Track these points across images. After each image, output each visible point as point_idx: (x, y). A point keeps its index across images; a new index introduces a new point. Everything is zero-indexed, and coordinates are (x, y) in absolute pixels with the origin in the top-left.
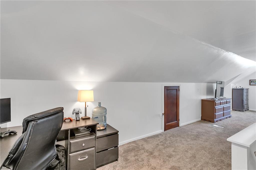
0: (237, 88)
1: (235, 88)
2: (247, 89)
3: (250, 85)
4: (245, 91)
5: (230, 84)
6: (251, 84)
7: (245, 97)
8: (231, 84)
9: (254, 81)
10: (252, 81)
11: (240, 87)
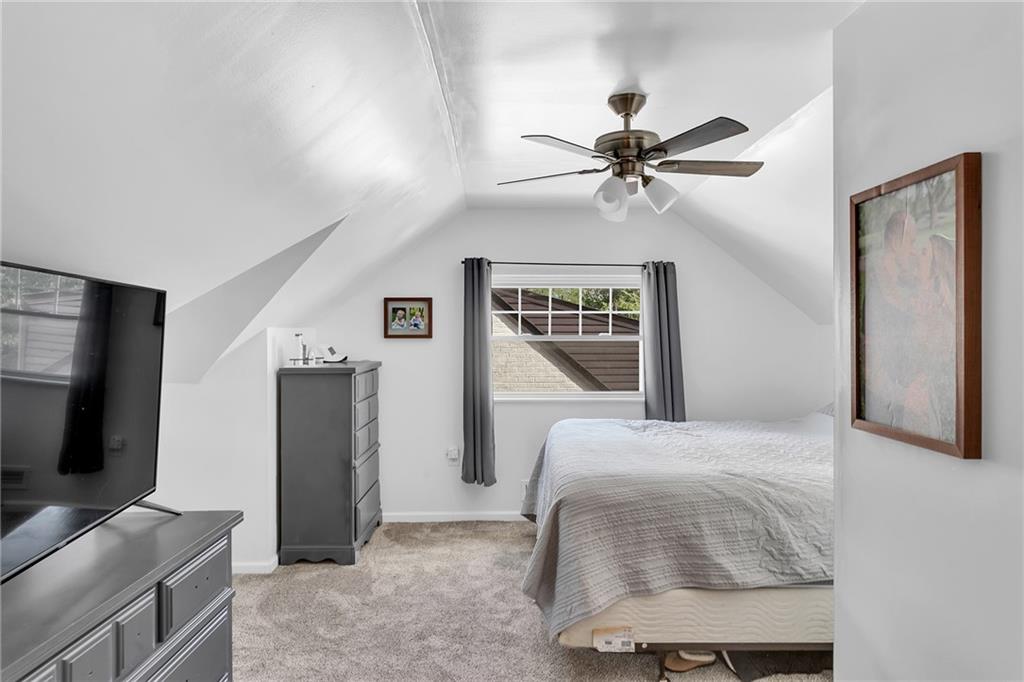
0: (312, 365)
1: (300, 365)
2: (373, 369)
3: (387, 336)
4: (360, 385)
5: (263, 333)
6: (395, 328)
7: (360, 435)
8: (271, 332)
9: (407, 305)
10: (395, 310)
11: (332, 351)
